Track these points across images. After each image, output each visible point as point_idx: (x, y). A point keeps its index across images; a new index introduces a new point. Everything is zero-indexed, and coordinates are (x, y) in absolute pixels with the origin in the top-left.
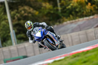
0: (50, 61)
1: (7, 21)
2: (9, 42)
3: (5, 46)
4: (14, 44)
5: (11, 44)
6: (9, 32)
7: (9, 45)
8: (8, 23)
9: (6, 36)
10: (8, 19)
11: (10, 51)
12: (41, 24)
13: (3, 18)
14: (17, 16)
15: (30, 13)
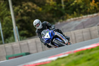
1: (10, 17)
13: (7, 14)
14: (20, 12)
15: (34, 9)
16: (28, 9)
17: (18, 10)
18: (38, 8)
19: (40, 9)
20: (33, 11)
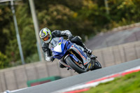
0: (94, 84)
1: (31, 26)
2: (35, 56)
3: (30, 62)
6: (36, 42)
7: (34, 61)
9: (30, 47)
10: (33, 24)
11: (36, 69)
13: (27, 22)
14: (47, 19)
15: (65, 15)
16: (58, 14)
17: (43, 17)
18: (72, 12)
19: (75, 15)
20: (65, 18)
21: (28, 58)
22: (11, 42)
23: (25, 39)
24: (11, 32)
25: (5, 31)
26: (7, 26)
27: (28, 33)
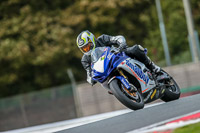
1: (181, 12)
2: (185, 55)
3: (178, 63)
4: (196, 59)
5: (190, 60)
6: (187, 35)
7: (185, 62)
8: (184, 16)
9: (179, 42)
10: (183, 9)
11: (187, 74)
12: (113, 39)
21: (177, 58)
22: (152, 34)
23: (171, 30)
24: (152, 20)
25: (144, 18)
26: (146, 11)
27: (176, 22)
